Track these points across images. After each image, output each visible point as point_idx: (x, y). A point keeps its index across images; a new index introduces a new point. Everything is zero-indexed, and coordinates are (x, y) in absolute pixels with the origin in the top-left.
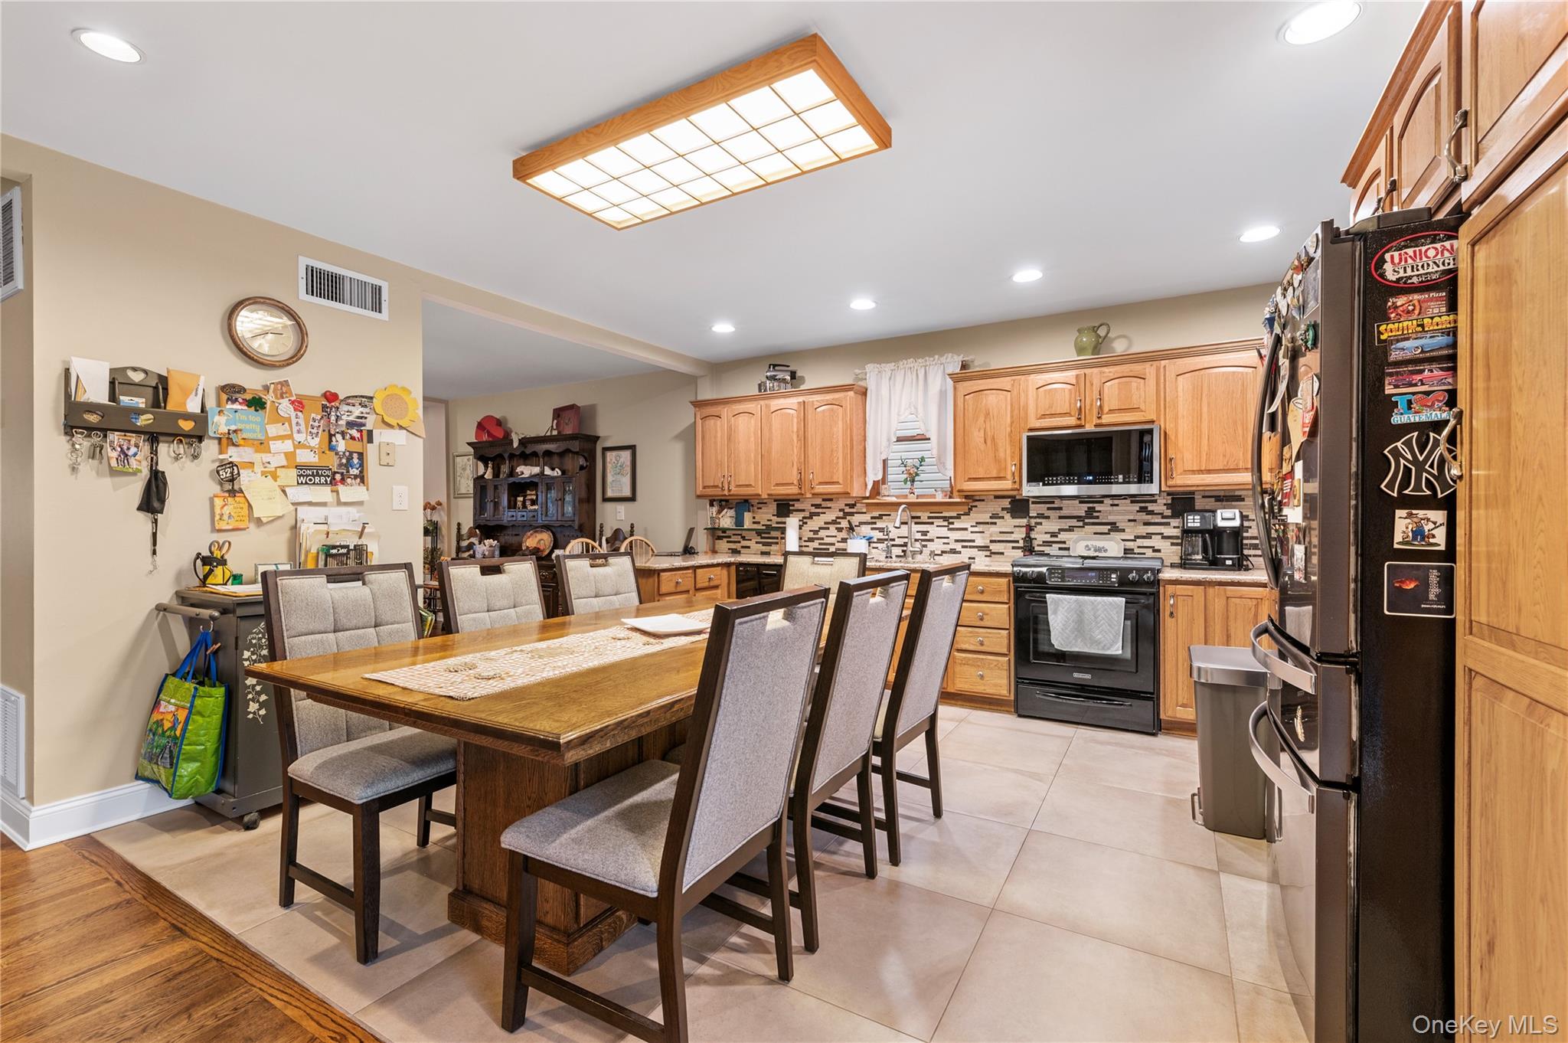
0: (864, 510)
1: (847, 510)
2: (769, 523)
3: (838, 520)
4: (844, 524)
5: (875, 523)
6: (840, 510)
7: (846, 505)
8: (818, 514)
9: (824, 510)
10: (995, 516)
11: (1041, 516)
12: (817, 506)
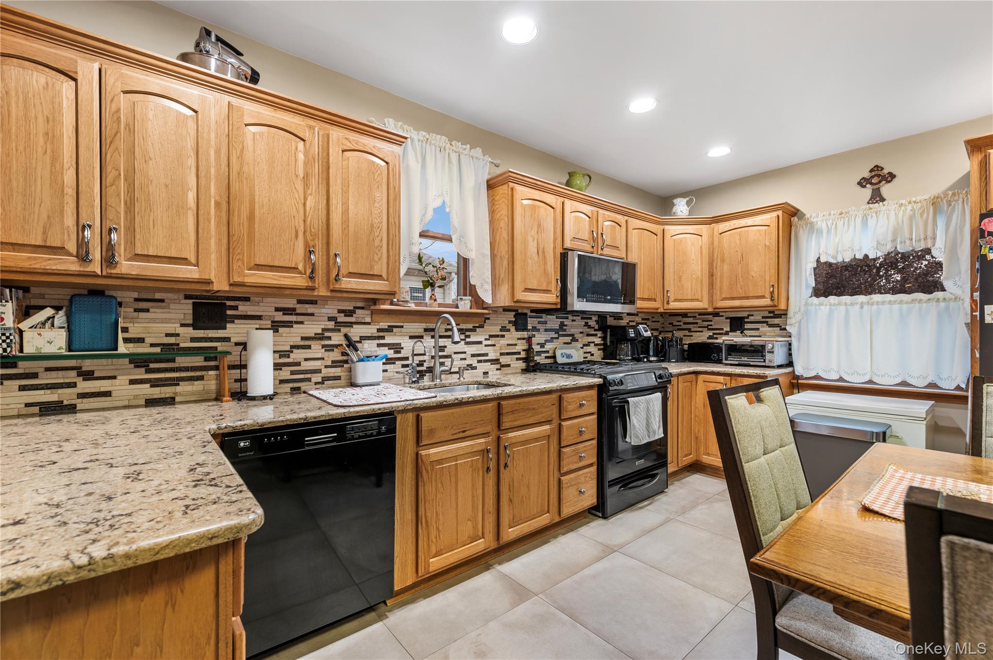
0: (368, 320)
1: (342, 318)
2: (172, 340)
3: (327, 334)
4: (337, 339)
5: (383, 338)
6: (330, 319)
7: (340, 311)
8: (288, 324)
9: (300, 319)
10: (504, 329)
11: (535, 329)
12: (286, 311)
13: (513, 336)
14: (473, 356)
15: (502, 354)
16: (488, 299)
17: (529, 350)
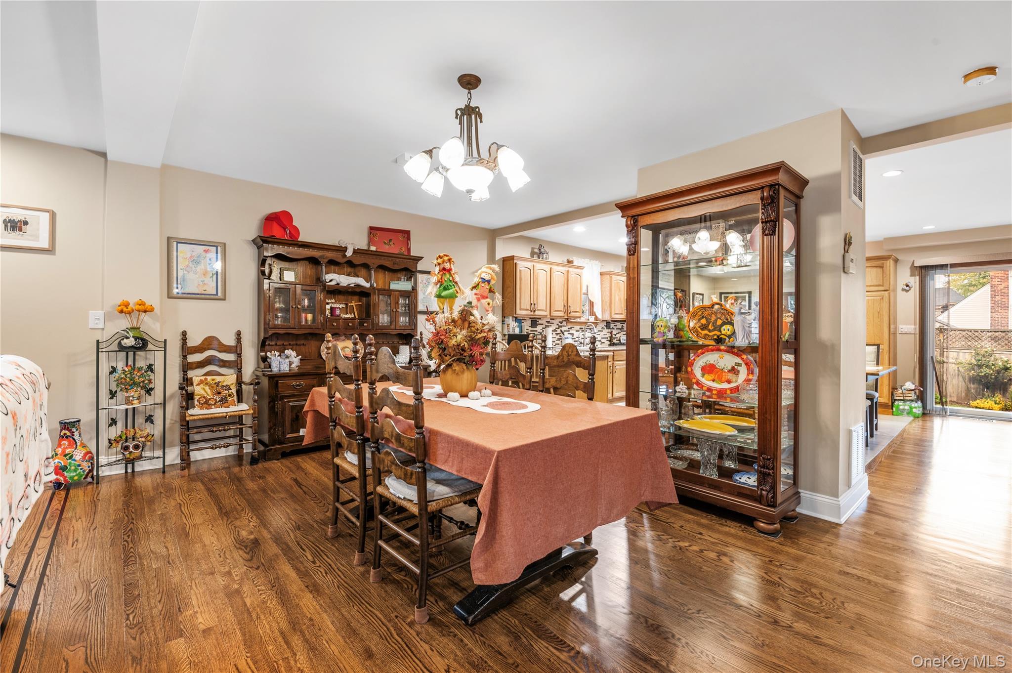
1: (560, 325)
3: (556, 330)
4: (559, 331)
6: (557, 324)
7: (559, 322)
8: (548, 326)
9: (551, 325)
10: (602, 328)
11: (613, 328)
12: (548, 322)
13: (606, 331)
16: (600, 316)
17: (611, 337)
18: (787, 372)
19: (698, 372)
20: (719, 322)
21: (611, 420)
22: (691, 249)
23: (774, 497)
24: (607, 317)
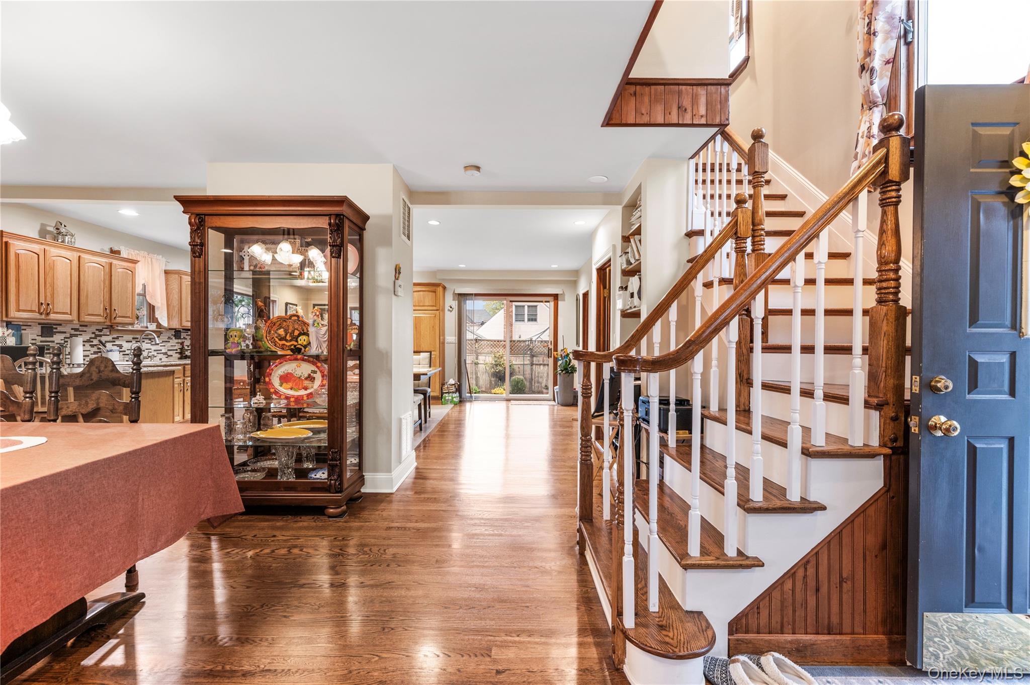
0: (108, 334)
1: (97, 333)
3: (91, 340)
4: (95, 342)
5: (114, 342)
6: (93, 333)
7: (97, 330)
8: (76, 336)
9: (81, 333)
10: (169, 338)
11: (184, 338)
12: (76, 330)
13: (174, 341)
14: (155, 350)
15: (168, 350)
16: (164, 323)
17: (181, 349)
18: (352, 377)
19: (276, 381)
20: (296, 333)
21: (156, 440)
22: (274, 259)
23: (341, 484)
24: (175, 324)
